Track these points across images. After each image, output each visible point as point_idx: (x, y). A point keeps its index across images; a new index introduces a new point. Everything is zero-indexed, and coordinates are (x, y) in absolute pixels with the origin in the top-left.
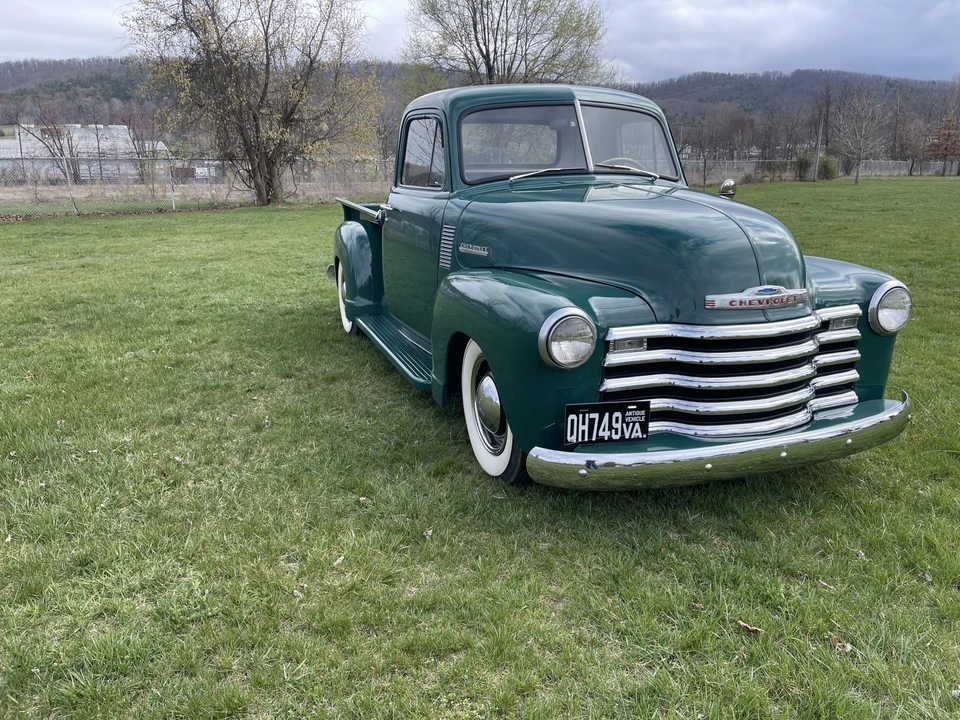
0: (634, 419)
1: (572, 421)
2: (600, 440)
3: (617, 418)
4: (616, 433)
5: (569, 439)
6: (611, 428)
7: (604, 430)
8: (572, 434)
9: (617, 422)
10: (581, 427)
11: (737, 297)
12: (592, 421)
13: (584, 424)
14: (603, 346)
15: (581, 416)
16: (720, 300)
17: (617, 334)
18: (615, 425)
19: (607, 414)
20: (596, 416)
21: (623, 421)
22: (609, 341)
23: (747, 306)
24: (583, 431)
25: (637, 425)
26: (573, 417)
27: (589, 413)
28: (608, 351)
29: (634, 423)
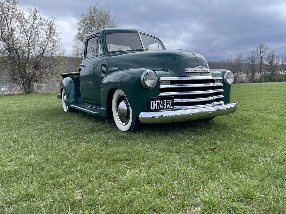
0: (170, 102)
1: (152, 103)
2: (161, 109)
3: (165, 102)
4: (165, 107)
5: (152, 108)
6: (163, 105)
7: (161, 106)
8: (152, 107)
9: (165, 103)
10: (155, 105)
11: (193, 69)
12: (158, 103)
13: (156, 104)
14: (159, 82)
15: (155, 101)
16: (189, 70)
17: (162, 79)
18: (164, 104)
19: (162, 101)
20: (159, 101)
21: (167, 103)
22: (160, 81)
23: (196, 72)
24: (156, 106)
25: (170, 104)
26: (152, 101)
27: (157, 100)
28: (160, 84)
29: (170, 103)
